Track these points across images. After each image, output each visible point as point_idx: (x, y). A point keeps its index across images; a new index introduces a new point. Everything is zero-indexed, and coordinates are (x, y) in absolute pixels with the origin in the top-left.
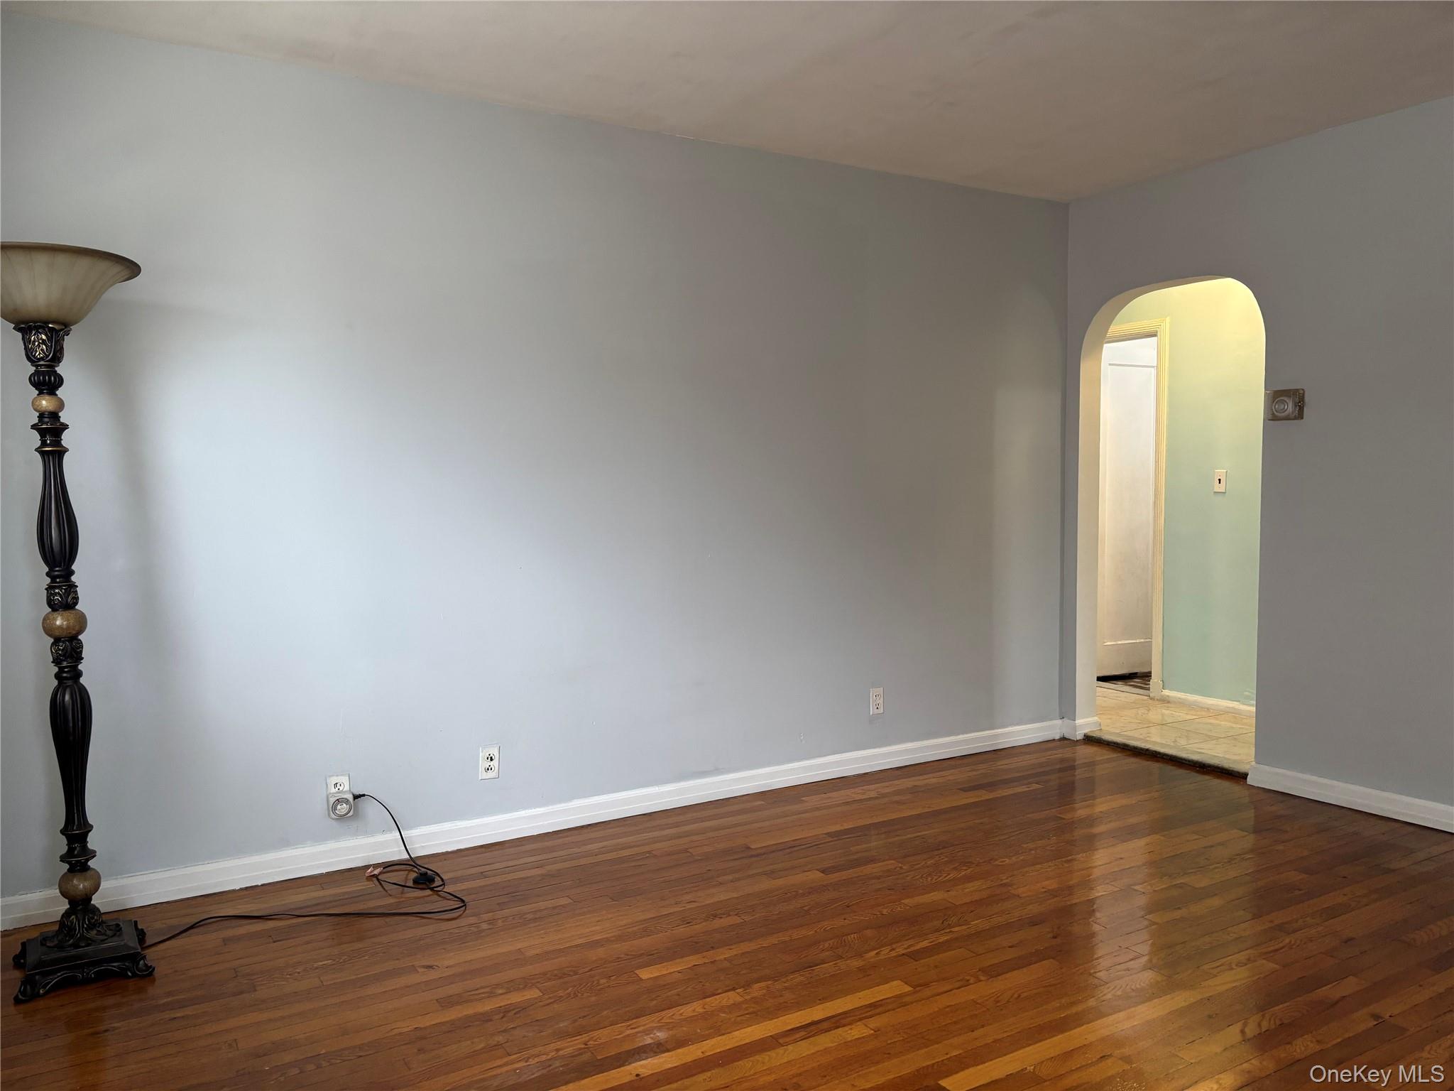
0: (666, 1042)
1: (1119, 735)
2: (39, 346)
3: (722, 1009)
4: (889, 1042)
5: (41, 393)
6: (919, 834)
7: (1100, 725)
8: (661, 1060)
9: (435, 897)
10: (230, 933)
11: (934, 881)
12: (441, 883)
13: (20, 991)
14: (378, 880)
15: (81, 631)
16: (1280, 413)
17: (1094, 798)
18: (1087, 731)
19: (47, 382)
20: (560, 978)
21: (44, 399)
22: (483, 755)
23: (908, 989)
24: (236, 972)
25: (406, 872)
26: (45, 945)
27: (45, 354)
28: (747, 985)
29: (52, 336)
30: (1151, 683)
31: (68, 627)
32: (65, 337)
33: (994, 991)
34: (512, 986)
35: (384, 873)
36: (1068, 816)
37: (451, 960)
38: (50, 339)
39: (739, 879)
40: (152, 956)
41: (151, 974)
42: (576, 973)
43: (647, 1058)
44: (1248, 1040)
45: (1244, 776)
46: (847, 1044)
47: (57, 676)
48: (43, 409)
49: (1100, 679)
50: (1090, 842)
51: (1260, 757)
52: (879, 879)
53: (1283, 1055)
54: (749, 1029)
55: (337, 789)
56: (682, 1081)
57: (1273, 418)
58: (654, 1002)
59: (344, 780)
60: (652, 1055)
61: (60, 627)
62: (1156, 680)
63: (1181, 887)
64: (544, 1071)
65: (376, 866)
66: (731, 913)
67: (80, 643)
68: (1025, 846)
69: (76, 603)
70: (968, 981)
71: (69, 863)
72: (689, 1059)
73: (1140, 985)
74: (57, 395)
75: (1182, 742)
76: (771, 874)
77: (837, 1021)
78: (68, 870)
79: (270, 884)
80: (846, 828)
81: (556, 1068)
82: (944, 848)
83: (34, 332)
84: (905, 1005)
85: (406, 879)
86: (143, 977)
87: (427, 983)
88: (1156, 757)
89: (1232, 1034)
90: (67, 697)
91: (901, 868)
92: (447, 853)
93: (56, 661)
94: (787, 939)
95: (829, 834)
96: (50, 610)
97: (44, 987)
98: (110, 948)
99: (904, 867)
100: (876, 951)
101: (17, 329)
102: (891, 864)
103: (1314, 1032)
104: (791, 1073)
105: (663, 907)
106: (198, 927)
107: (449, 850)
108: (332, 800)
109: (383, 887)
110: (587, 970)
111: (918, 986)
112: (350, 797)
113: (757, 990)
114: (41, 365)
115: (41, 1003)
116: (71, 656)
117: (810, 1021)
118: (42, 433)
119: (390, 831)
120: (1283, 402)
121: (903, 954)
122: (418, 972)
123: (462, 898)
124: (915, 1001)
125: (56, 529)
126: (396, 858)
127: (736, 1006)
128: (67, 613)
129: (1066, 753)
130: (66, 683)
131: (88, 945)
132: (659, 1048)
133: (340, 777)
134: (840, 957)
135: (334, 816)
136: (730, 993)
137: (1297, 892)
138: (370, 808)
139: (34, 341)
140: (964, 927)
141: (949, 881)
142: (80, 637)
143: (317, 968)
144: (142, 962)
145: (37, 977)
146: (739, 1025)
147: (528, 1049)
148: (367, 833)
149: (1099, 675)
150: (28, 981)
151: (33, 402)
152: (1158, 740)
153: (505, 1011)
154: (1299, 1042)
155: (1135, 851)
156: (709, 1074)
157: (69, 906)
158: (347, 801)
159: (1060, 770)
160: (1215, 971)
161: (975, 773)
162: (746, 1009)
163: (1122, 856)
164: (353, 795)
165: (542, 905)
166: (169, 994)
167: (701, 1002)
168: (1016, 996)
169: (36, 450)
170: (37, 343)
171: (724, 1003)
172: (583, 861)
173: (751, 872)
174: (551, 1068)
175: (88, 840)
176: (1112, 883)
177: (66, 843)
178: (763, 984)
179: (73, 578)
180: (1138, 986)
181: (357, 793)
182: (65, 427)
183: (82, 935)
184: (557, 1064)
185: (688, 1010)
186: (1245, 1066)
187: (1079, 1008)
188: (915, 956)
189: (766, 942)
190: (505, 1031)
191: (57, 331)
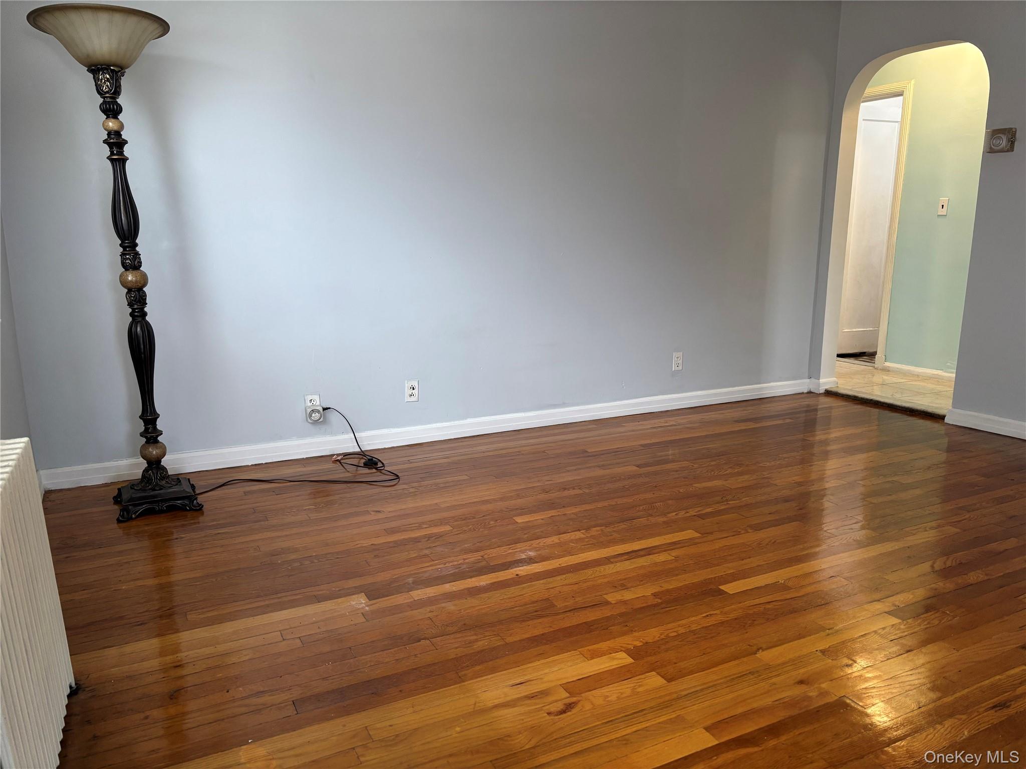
0: (535, 558)
1: (851, 390)
2: (105, 83)
3: (572, 541)
4: (685, 564)
5: (108, 117)
6: (706, 447)
7: (837, 383)
8: (532, 567)
9: (379, 474)
10: (248, 489)
11: (716, 474)
12: (382, 465)
13: (120, 515)
14: (340, 463)
15: (145, 284)
16: (996, 146)
17: (829, 429)
18: (827, 387)
19: (111, 110)
20: (464, 520)
21: (110, 122)
22: (408, 385)
23: (698, 535)
24: (254, 510)
25: (359, 459)
26: (134, 489)
27: (109, 89)
28: (588, 529)
29: (113, 75)
30: (876, 359)
31: (136, 282)
32: (122, 77)
33: (758, 538)
34: (433, 523)
35: (344, 459)
36: (811, 439)
37: (390, 509)
38: (112, 78)
39: (580, 469)
40: (201, 499)
41: (201, 509)
42: (474, 518)
43: (522, 566)
44: (936, 571)
45: (942, 418)
46: (656, 564)
47: (131, 315)
48: (110, 129)
49: (839, 356)
50: (826, 455)
51: (955, 404)
52: (677, 472)
53: (960, 581)
54: (590, 553)
55: (311, 404)
56: (546, 579)
57: (990, 150)
58: (526, 536)
59: (316, 398)
60: (526, 564)
61: (131, 281)
62: (880, 356)
63: (892, 483)
64: (457, 570)
65: (338, 455)
66: (575, 488)
67: (144, 292)
68: (781, 456)
69: (141, 266)
70: (740, 532)
71: (146, 437)
72: (550, 567)
73: (860, 537)
74: (118, 119)
75: (898, 396)
76: (602, 467)
77: (649, 551)
78: (146, 442)
79: (270, 463)
80: (654, 442)
81: (464, 569)
82: (723, 455)
83: (101, 73)
84: (696, 544)
85: (359, 463)
86: (196, 510)
87: (378, 520)
88: (877, 404)
89: (926, 567)
90: (139, 329)
91: (693, 466)
92: (385, 449)
93: (130, 305)
94: (614, 503)
95: (641, 445)
96: (124, 270)
97: (135, 513)
98: (174, 492)
99: (695, 466)
100: (675, 513)
101: (90, 70)
102: (685, 464)
103: (983, 569)
104: (619, 578)
105: (529, 483)
106: (229, 485)
107: (386, 447)
108: (309, 410)
109: (344, 467)
110: (481, 516)
111: (705, 534)
112: (321, 410)
113: (595, 531)
114: (107, 97)
115: (134, 523)
116: (140, 302)
117: (631, 550)
118: (111, 145)
119: (347, 433)
120: (1000, 138)
121: (695, 515)
122: (371, 514)
123: (398, 474)
124: (703, 542)
125: (125, 214)
126: (351, 450)
127: (581, 540)
128: (135, 272)
129: (810, 401)
130: (137, 319)
131: (160, 490)
132: (530, 561)
133: (313, 396)
134: (651, 515)
135: (310, 421)
136: (576, 533)
137: (976, 488)
138: (333, 417)
139: (102, 80)
140: (737, 502)
141: (727, 474)
142: (144, 289)
143: (305, 510)
144: (195, 501)
145: (130, 507)
146: (582, 551)
147: (445, 558)
148: (332, 433)
149: (839, 353)
150: (124, 510)
151: (103, 124)
152: (879, 393)
153: (429, 537)
154: (972, 574)
155: (858, 461)
156: (564, 576)
157: (147, 465)
158: (318, 411)
159: (807, 411)
160: (914, 532)
161: (745, 412)
162: (587, 542)
163: (850, 464)
164: (323, 408)
165: (450, 479)
166: (213, 520)
167: (557, 536)
168: (773, 541)
169: (108, 158)
170: (103, 81)
171: (572, 538)
172: (476, 456)
173: (588, 465)
174: (461, 569)
175: (157, 423)
176: (843, 479)
177: (143, 424)
178: (598, 528)
179: (138, 249)
180: (858, 538)
181: (325, 407)
182: (126, 142)
183: (157, 483)
184: (465, 566)
185: (550, 541)
186: (933, 585)
187: (817, 549)
188: (702, 517)
189: (600, 505)
190: (429, 548)
191: (117, 72)
